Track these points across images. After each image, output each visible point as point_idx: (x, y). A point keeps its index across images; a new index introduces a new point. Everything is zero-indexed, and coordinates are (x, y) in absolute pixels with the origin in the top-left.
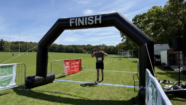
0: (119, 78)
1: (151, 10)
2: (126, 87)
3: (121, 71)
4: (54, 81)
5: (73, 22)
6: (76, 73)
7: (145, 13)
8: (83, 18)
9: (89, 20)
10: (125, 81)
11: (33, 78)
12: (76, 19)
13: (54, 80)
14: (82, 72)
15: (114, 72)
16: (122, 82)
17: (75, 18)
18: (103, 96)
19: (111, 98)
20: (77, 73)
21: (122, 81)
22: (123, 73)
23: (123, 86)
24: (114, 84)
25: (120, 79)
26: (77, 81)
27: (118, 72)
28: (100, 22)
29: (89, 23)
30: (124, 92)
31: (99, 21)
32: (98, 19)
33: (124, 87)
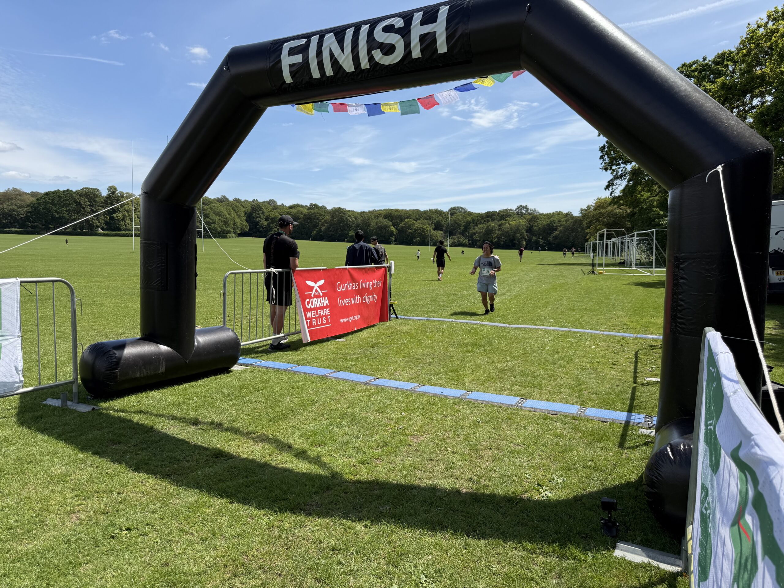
0: (560, 366)
1: (762, 30)
2: (588, 420)
3: (582, 328)
4: (235, 368)
5: (298, 59)
6: (361, 330)
7: (731, 53)
8: (349, 33)
9: (380, 36)
10: (593, 384)
11: (114, 351)
12: (315, 40)
13: (234, 361)
14: (389, 328)
15: (547, 332)
16: (571, 388)
17: (308, 36)
18: (442, 466)
19: (482, 482)
20: (365, 333)
21: (578, 380)
22: (593, 337)
23: (574, 409)
24: (526, 397)
25: (569, 367)
26: (346, 369)
27: (566, 335)
28: (442, 47)
29: (378, 55)
30: (570, 450)
31: (434, 41)
32: (428, 28)
33: (574, 418)
